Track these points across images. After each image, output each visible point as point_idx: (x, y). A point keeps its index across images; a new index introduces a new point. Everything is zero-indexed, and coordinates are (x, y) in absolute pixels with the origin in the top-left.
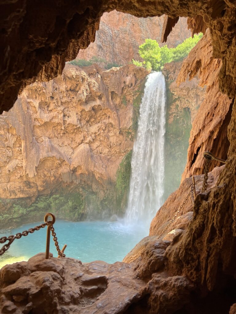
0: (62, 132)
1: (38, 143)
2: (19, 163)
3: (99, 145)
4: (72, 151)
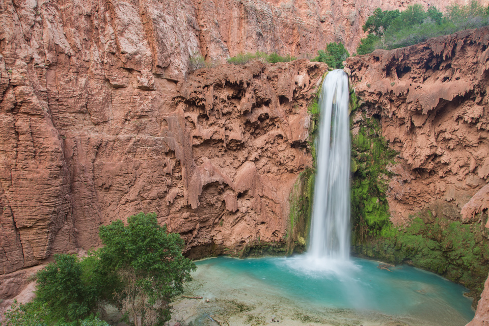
0: (223, 149)
1: (198, 165)
2: (180, 192)
3: (266, 162)
4: (235, 172)
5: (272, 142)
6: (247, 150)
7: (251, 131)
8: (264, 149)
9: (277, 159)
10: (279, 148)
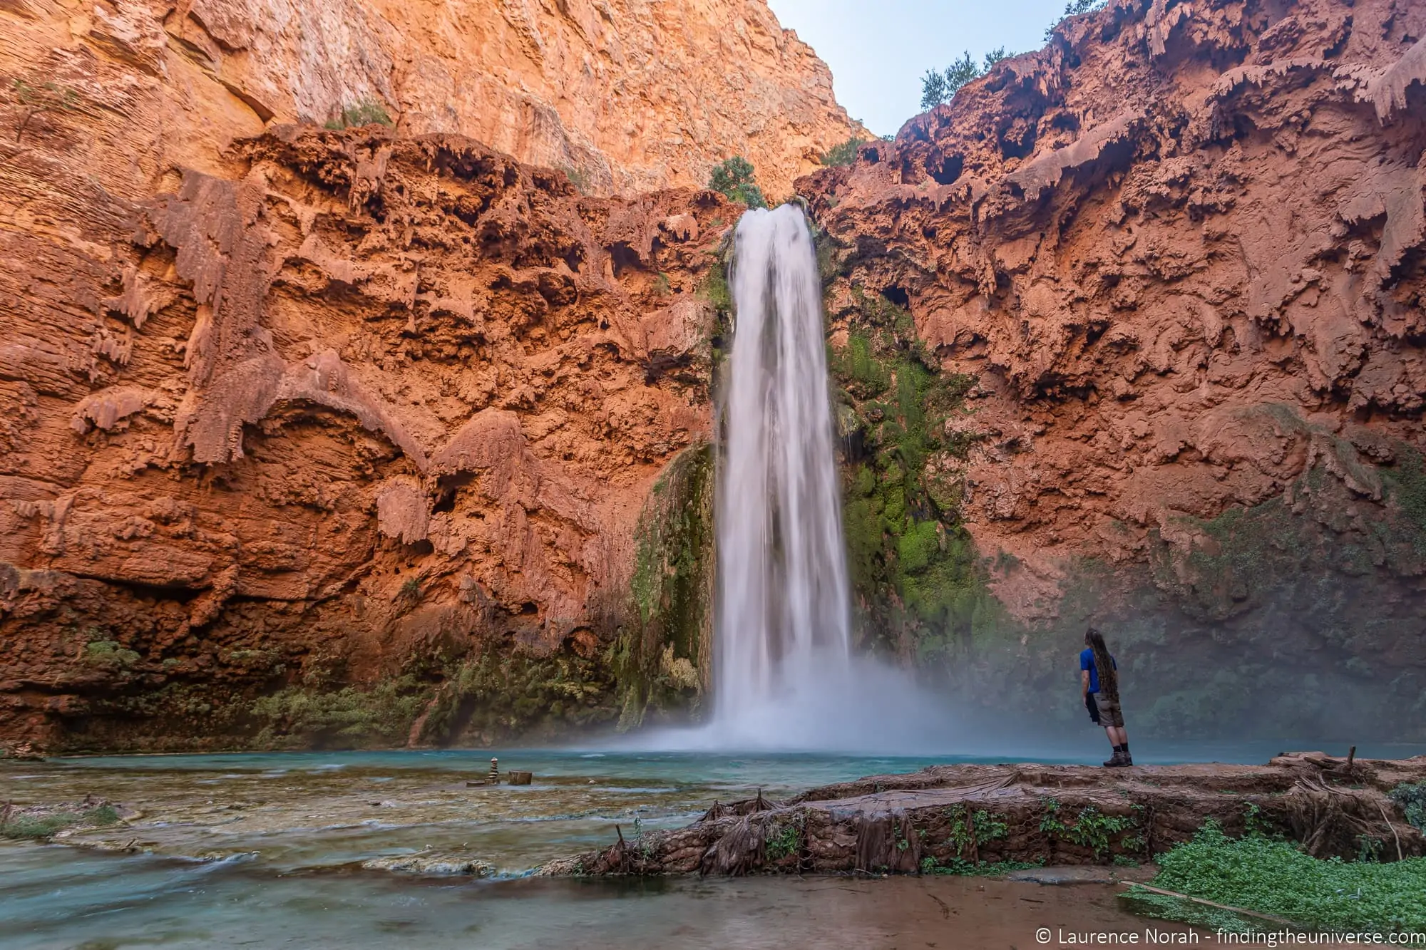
0: (404, 346)
1: (285, 359)
2: (159, 404)
3: (559, 421)
4: (444, 431)
5: (584, 358)
6: (493, 370)
7: (514, 320)
8: (554, 379)
9: (597, 414)
10: (608, 385)
